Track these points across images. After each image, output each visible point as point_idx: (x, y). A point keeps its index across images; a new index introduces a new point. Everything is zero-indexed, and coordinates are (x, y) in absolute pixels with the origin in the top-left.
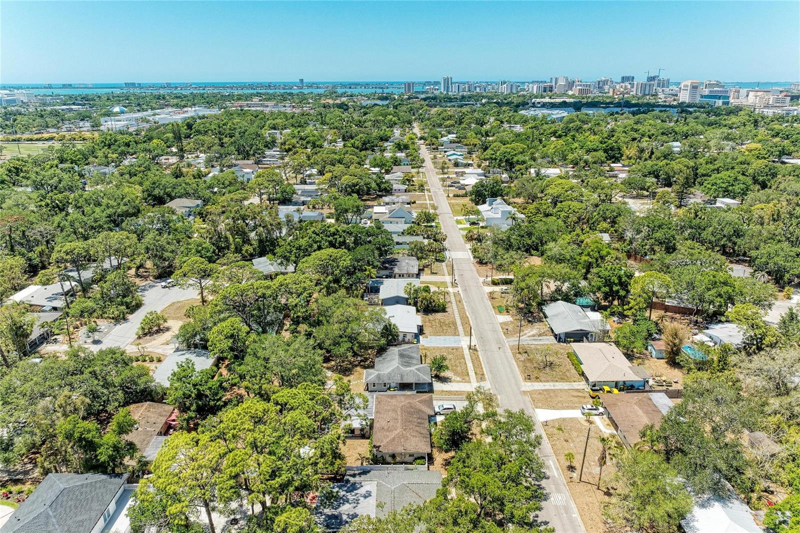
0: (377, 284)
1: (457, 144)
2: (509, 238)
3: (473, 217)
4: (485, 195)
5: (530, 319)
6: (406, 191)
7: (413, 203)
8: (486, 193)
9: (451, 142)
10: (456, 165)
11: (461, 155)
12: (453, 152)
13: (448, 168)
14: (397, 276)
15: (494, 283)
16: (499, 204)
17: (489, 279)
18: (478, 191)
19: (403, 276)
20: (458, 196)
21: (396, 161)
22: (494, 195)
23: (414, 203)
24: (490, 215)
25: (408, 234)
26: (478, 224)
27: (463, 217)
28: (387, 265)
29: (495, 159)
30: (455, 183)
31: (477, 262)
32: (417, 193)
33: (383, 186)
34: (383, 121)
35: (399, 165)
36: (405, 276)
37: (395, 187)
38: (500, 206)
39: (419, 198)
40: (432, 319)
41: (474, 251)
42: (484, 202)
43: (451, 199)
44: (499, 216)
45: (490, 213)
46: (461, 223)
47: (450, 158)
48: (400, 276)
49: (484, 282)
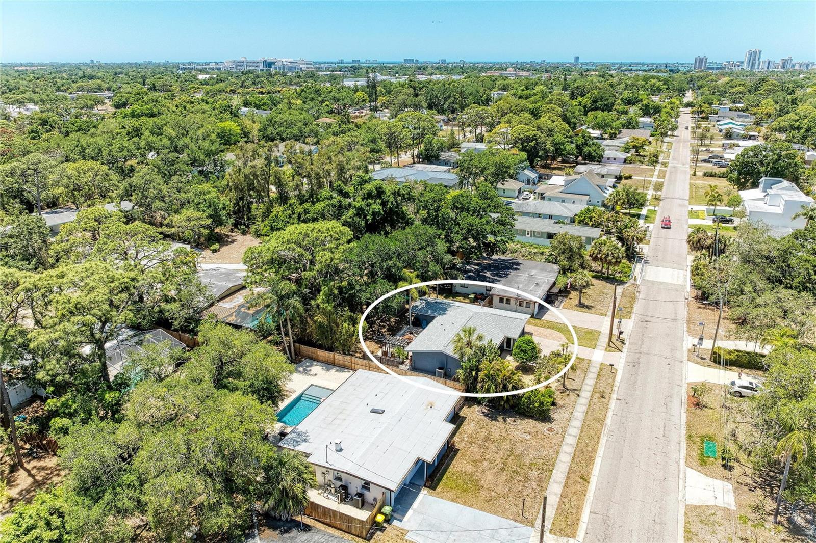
0: (434, 310)
1: (741, 113)
2: (786, 254)
3: (722, 209)
4: (759, 173)
5: (799, 519)
6: (625, 161)
7: (627, 178)
8: (762, 169)
9: (730, 110)
10: (729, 135)
11: (741, 125)
12: (730, 121)
13: (712, 138)
14: (496, 300)
15: (717, 359)
16: (785, 188)
17: (708, 344)
18: (746, 164)
19: (508, 301)
20: (712, 175)
21: (630, 123)
22: (778, 173)
23: (630, 177)
24: (762, 207)
25: (581, 222)
26: (731, 221)
27: (704, 208)
28: (488, 274)
29: (799, 128)
30: (716, 157)
31: (696, 298)
32: (644, 166)
33: (586, 149)
34: (643, 86)
35: (634, 128)
36: (512, 302)
37: (607, 154)
38: (784, 192)
39: (642, 172)
40: (496, 435)
41: (696, 271)
42: (755, 185)
43: (698, 179)
44: (779, 210)
45: (761, 204)
46: (697, 217)
47: (722, 127)
48: (501, 300)
49: (694, 350)
